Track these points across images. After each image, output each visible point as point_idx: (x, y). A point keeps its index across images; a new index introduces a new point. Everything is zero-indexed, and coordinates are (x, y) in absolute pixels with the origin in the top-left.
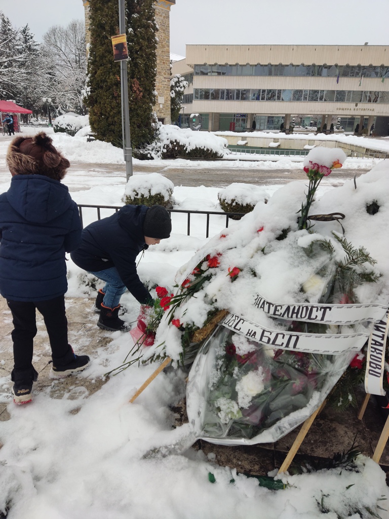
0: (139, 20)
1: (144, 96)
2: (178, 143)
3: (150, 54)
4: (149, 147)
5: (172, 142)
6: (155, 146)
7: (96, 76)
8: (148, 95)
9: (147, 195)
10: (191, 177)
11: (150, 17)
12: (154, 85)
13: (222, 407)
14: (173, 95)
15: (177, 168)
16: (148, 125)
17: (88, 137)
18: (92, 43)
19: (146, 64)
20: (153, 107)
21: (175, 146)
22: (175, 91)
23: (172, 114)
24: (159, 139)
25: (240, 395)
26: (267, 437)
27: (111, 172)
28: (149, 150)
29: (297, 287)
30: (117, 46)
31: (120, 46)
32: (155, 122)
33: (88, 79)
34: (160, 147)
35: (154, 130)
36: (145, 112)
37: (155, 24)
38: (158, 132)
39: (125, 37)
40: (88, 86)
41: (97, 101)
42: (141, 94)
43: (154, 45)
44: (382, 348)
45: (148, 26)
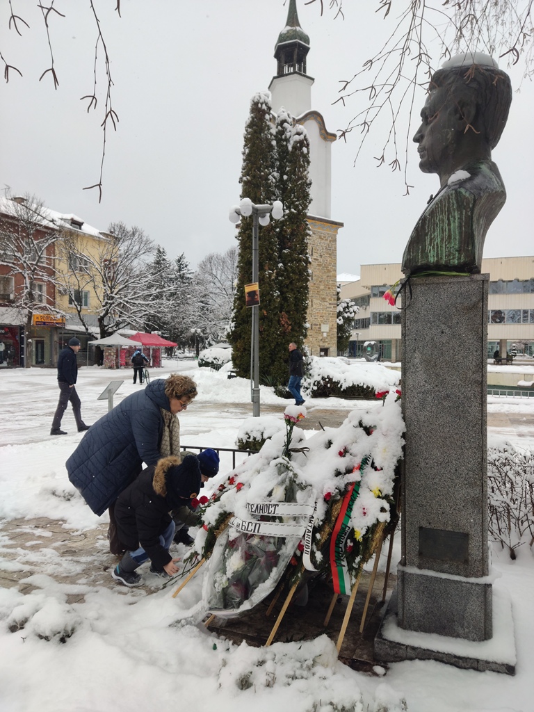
0: (290, 255)
1: (292, 330)
2: (331, 380)
3: (301, 288)
5: (323, 379)
6: (305, 383)
7: (241, 311)
8: (299, 327)
9: (259, 438)
11: (303, 250)
12: (305, 318)
14: (341, 322)
15: (326, 408)
17: (229, 373)
19: (295, 298)
20: (304, 341)
21: (328, 382)
22: (344, 318)
23: (338, 342)
24: (310, 375)
25: (228, 569)
27: (246, 413)
29: (267, 493)
30: (249, 293)
31: (252, 294)
32: (306, 356)
33: (233, 315)
34: (309, 384)
35: (305, 364)
37: (307, 258)
38: (309, 367)
39: (258, 285)
40: (232, 322)
41: (240, 337)
42: (290, 327)
43: (306, 278)
44: (310, 534)
45: (300, 260)
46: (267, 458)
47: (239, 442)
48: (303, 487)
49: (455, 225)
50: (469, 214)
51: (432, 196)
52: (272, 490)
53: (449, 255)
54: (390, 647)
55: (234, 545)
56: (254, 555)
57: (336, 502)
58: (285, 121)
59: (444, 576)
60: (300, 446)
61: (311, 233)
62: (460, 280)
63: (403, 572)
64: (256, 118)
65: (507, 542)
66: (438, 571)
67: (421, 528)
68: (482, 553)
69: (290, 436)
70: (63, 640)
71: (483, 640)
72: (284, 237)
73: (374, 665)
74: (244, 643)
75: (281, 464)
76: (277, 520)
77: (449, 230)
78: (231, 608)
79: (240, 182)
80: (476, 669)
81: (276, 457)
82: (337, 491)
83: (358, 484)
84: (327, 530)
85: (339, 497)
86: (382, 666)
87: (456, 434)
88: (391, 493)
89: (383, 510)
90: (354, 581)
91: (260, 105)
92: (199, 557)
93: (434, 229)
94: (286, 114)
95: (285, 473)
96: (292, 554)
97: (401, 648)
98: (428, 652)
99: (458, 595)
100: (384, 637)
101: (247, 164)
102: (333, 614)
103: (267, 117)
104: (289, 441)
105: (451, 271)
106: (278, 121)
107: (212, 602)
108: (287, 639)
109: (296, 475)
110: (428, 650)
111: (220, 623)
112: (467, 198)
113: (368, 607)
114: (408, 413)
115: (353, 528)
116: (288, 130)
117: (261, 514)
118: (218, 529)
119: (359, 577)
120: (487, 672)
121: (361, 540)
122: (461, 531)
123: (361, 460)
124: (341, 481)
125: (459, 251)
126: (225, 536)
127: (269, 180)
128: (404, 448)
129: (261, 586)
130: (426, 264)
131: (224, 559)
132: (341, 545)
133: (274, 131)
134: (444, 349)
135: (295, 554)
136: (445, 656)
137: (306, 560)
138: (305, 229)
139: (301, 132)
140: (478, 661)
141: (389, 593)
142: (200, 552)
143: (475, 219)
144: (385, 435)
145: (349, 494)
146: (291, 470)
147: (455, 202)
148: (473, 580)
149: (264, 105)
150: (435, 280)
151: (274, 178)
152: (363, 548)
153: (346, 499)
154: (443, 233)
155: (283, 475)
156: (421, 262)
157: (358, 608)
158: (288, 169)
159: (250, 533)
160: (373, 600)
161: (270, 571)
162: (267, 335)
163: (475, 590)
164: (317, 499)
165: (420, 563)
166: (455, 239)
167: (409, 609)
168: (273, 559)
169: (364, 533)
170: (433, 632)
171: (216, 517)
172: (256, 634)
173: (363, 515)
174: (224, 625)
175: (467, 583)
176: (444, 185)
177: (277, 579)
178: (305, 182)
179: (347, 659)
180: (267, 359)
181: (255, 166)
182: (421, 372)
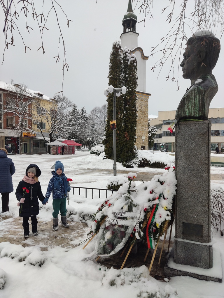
0: (129, 108)
1: (130, 139)
2: (146, 160)
3: (133, 121)
4: (132, 162)
6: (135, 161)
7: (108, 131)
8: (133, 138)
9: (116, 184)
10: (149, 177)
11: (134, 106)
12: (135, 134)
13: (101, 242)
14: (150, 135)
15: (144, 172)
16: (132, 151)
17: (103, 157)
18: (108, 118)
19: (131, 126)
20: (135, 143)
21: (145, 161)
22: (151, 133)
23: (149, 144)
24: (137, 158)
25: (105, 238)
26: (113, 253)
27: (110, 174)
28: (131, 163)
29: (121, 208)
30: (112, 124)
31: (113, 125)
32: (135, 150)
33: (105, 133)
34: (137, 162)
35: (135, 153)
36: (130, 146)
37: (136, 109)
38: (137, 154)
39: (115, 121)
40: (105, 136)
41: (108, 142)
42: (129, 138)
43: (136, 117)
44: (138, 225)
45: (133, 110)
46: (121, 194)
47: (108, 186)
48: (135, 206)
49: (197, 101)
50: (203, 96)
51: (188, 88)
52: (123, 207)
53: (195, 113)
54: (171, 270)
55: (107, 228)
56: (116, 232)
57: (149, 212)
58: (127, 52)
59: (193, 242)
60: (134, 189)
61: (137, 98)
62: (199, 123)
63: (176, 240)
64: (115, 51)
65: (220, 229)
66: (190, 240)
67: (183, 223)
68: (208, 233)
69: (130, 185)
70: (40, 266)
71: (209, 268)
72: (127, 101)
73: (164, 278)
74: (112, 268)
75: (126, 196)
76: (125, 219)
77: (195, 103)
78: (107, 254)
79: (108, 78)
80: (206, 280)
81: (124, 193)
82: (149, 207)
83: (158, 205)
84: (145, 223)
85: (150, 210)
86: (167, 278)
87: (198, 185)
88: (171, 208)
89: (168, 215)
90: (156, 243)
91: (116, 46)
92: (94, 233)
93: (188, 102)
94: (127, 49)
95: (128, 200)
96: (131, 232)
97: (175, 271)
98: (186, 273)
99: (198, 250)
100: (168, 266)
101: (111, 71)
102: (147, 257)
103: (119, 51)
104: (130, 187)
105: (195, 119)
106: (124, 52)
107: (99, 251)
108: (129, 266)
109: (132, 201)
110: (186, 272)
111: (102, 260)
112: (202, 90)
113: (162, 254)
114: (178, 176)
115: (156, 223)
116: (128, 56)
117: (119, 216)
118: (101, 222)
119: (158, 242)
120: (210, 281)
121: (159, 227)
122: (200, 224)
123: (159, 195)
124: (151, 204)
125: (199, 111)
126: (104, 225)
127: (120, 77)
128: (176, 190)
129: (119, 245)
130: (186, 116)
131: (104, 234)
132: (151, 229)
133: (122, 56)
134: (193, 150)
135: (132, 232)
136: (193, 274)
137: (137, 235)
138: (135, 97)
139: (133, 57)
140: (206, 277)
141: (170, 249)
142: (94, 231)
143: (205, 98)
144: (169, 185)
145: (154, 209)
146: (131, 199)
147: (197, 92)
148: (204, 244)
149: (118, 46)
150: (189, 122)
151: (122, 76)
152: (160, 230)
153: (153, 211)
154: (192, 104)
155: (127, 201)
156: (183, 115)
157: (157, 255)
158: (128, 72)
159: (114, 224)
160: (164, 251)
161: (122, 239)
162: (119, 141)
163: (205, 248)
164: (141, 210)
165: (183, 237)
166: (197, 106)
167: (179, 256)
168: (124, 234)
169: (160, 224)
170: (188, 265)
171: (100, 217)
172: (116, 264)
173: (160, 217)
174: (103, 261)
175: (202, 245)
176: (193, 84)
177: (125, 242)
178: (135, 78)
179: (153, 275)
180: (119, 151)
181: (114, 71)
182: (183, 160)
